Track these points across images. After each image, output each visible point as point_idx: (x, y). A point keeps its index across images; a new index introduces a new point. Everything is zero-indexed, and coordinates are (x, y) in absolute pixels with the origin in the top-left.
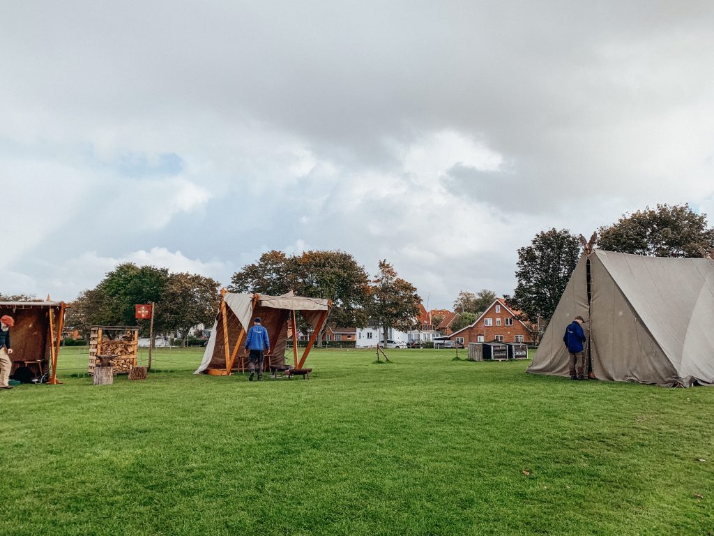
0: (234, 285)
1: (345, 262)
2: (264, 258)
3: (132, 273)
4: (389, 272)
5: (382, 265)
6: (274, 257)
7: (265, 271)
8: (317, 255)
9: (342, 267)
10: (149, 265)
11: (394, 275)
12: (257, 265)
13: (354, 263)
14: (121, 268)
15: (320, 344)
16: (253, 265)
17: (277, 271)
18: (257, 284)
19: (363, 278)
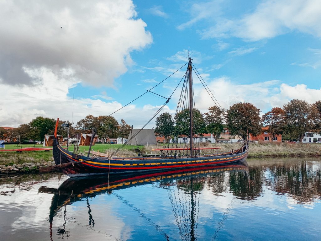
0: (77, 125)
1: (112, 119)
2: (87, 117)
3: (42, 119)
4: (124, 122)
5: (122, 120)
6: (90, 117)
7: (87, 121)
8: (103, 117)
9: (111, 120)
10: (47, 117)
11: (125, 123)
12: (85, 119)
13: (115, 119)
14: (38, 118)
15: (104, 143)
16: (84, 119)
17: (91, 121)
18: (85, 125)
19: (117, 123)
